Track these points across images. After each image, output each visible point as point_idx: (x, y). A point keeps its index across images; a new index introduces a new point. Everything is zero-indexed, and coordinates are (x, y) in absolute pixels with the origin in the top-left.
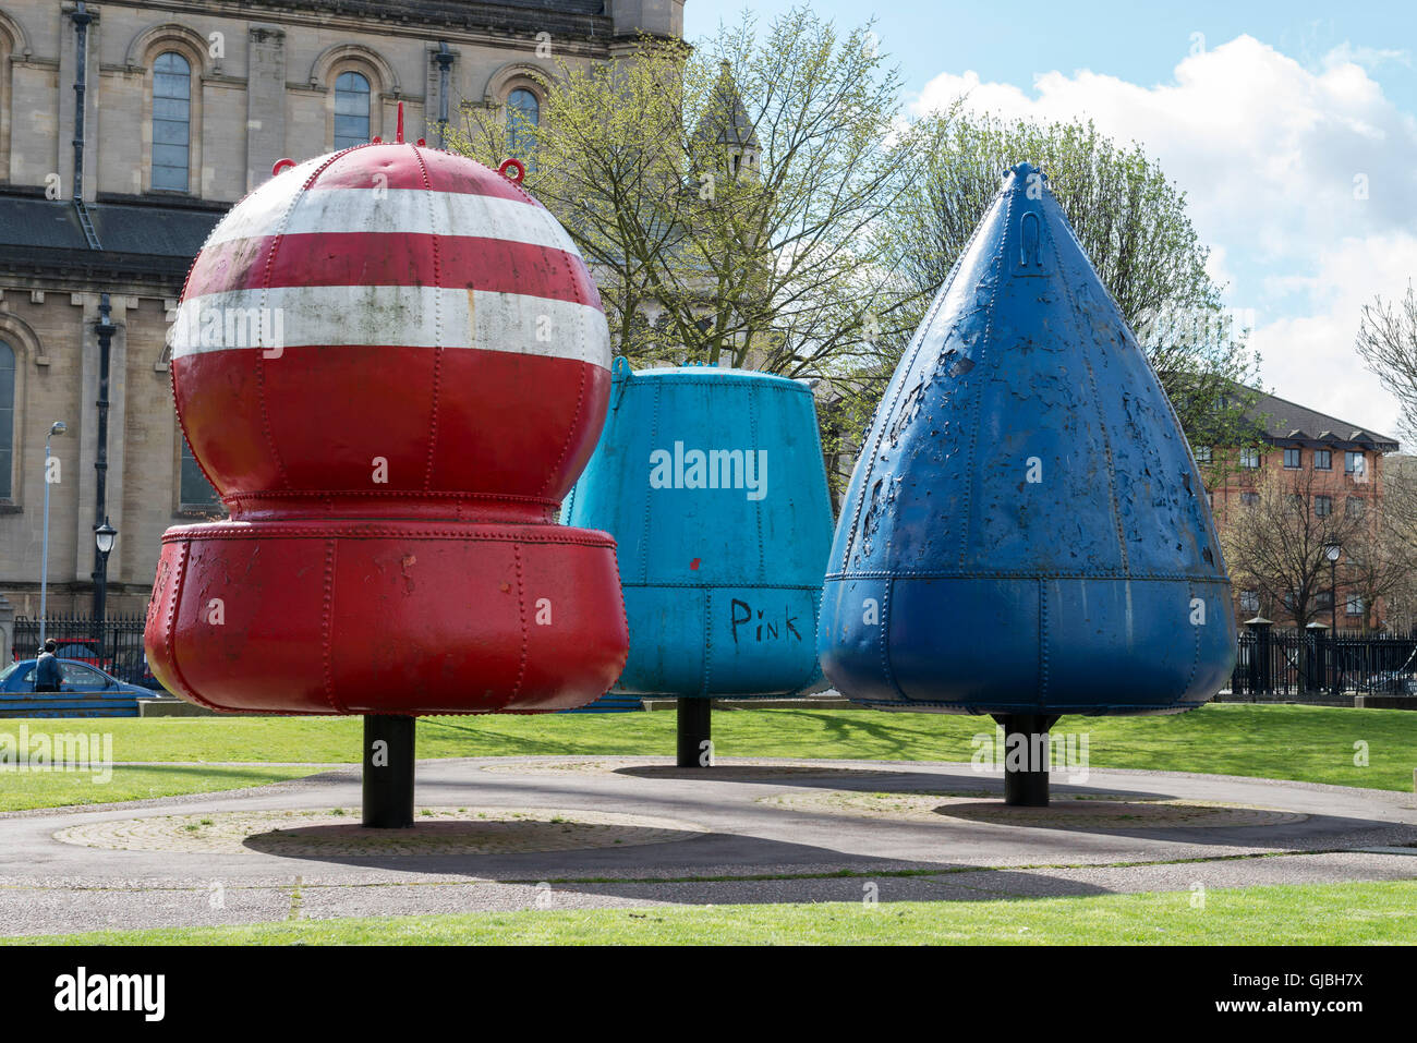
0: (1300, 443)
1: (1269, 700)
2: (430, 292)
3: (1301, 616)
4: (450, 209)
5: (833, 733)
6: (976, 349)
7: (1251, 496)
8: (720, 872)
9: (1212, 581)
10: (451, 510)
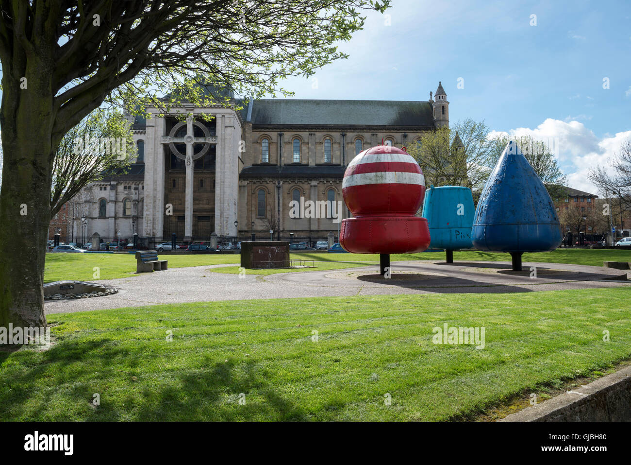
0: (577, 197)
1: (572, 247)
2: (387, 173)
3: (578, 231)
4: (391, 157)
5: (480, 256)
6: (502, 178)
7: (567, 208)
8: (447, 285)
9: (556, 224)
10: (394, 214)
